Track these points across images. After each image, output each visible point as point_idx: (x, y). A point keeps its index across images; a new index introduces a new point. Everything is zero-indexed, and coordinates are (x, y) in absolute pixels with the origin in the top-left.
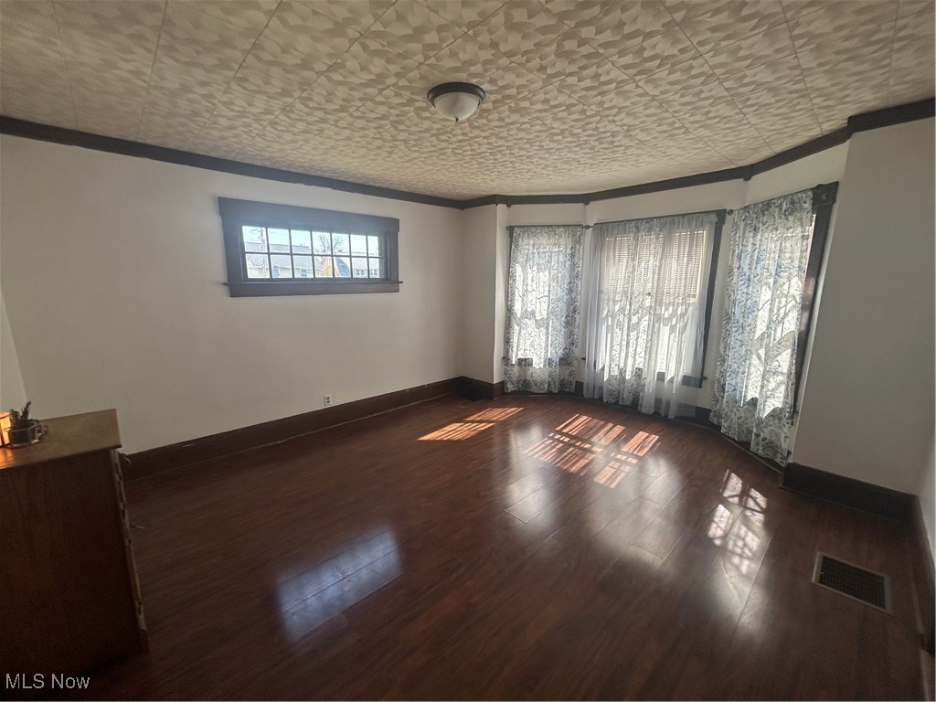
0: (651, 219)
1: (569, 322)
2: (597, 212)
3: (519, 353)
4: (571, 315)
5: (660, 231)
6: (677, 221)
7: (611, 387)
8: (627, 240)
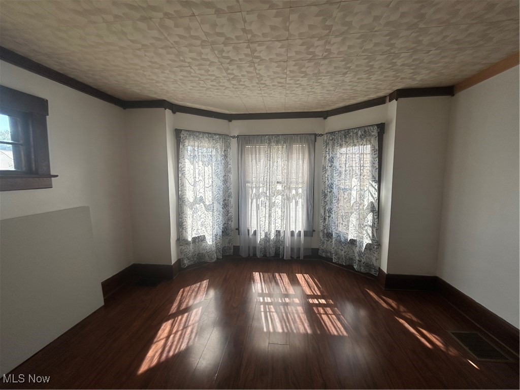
0: (278, 135)
1: (225, 205)
2: (237, 127)
3: (193, 233)
4: (227, 199)
5: (284, 143)
6: (294, 138)
7: (262, 246)
8: (264, 148)
